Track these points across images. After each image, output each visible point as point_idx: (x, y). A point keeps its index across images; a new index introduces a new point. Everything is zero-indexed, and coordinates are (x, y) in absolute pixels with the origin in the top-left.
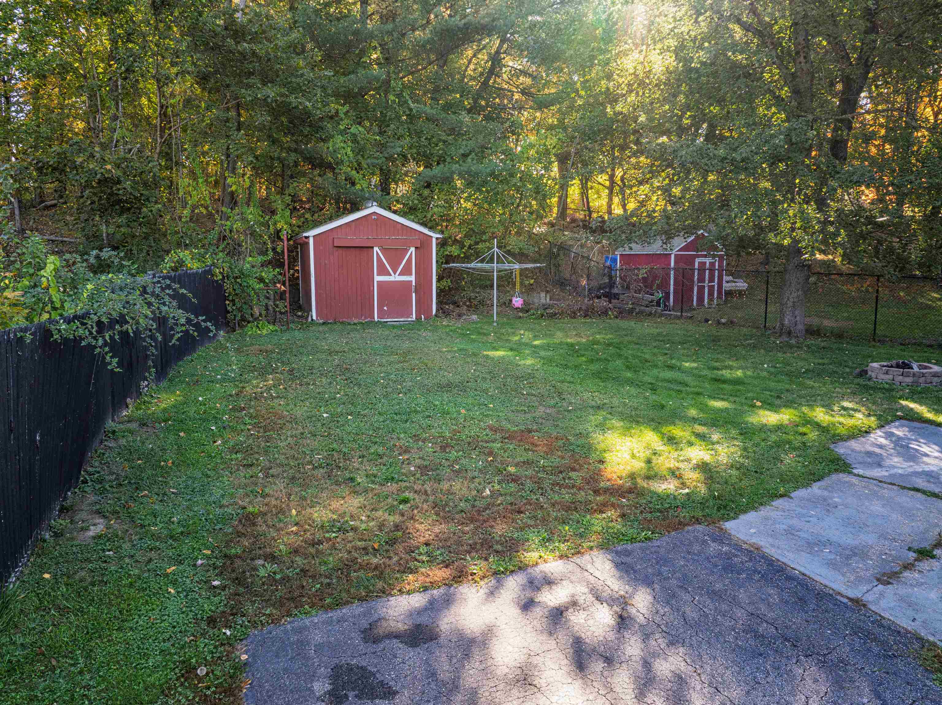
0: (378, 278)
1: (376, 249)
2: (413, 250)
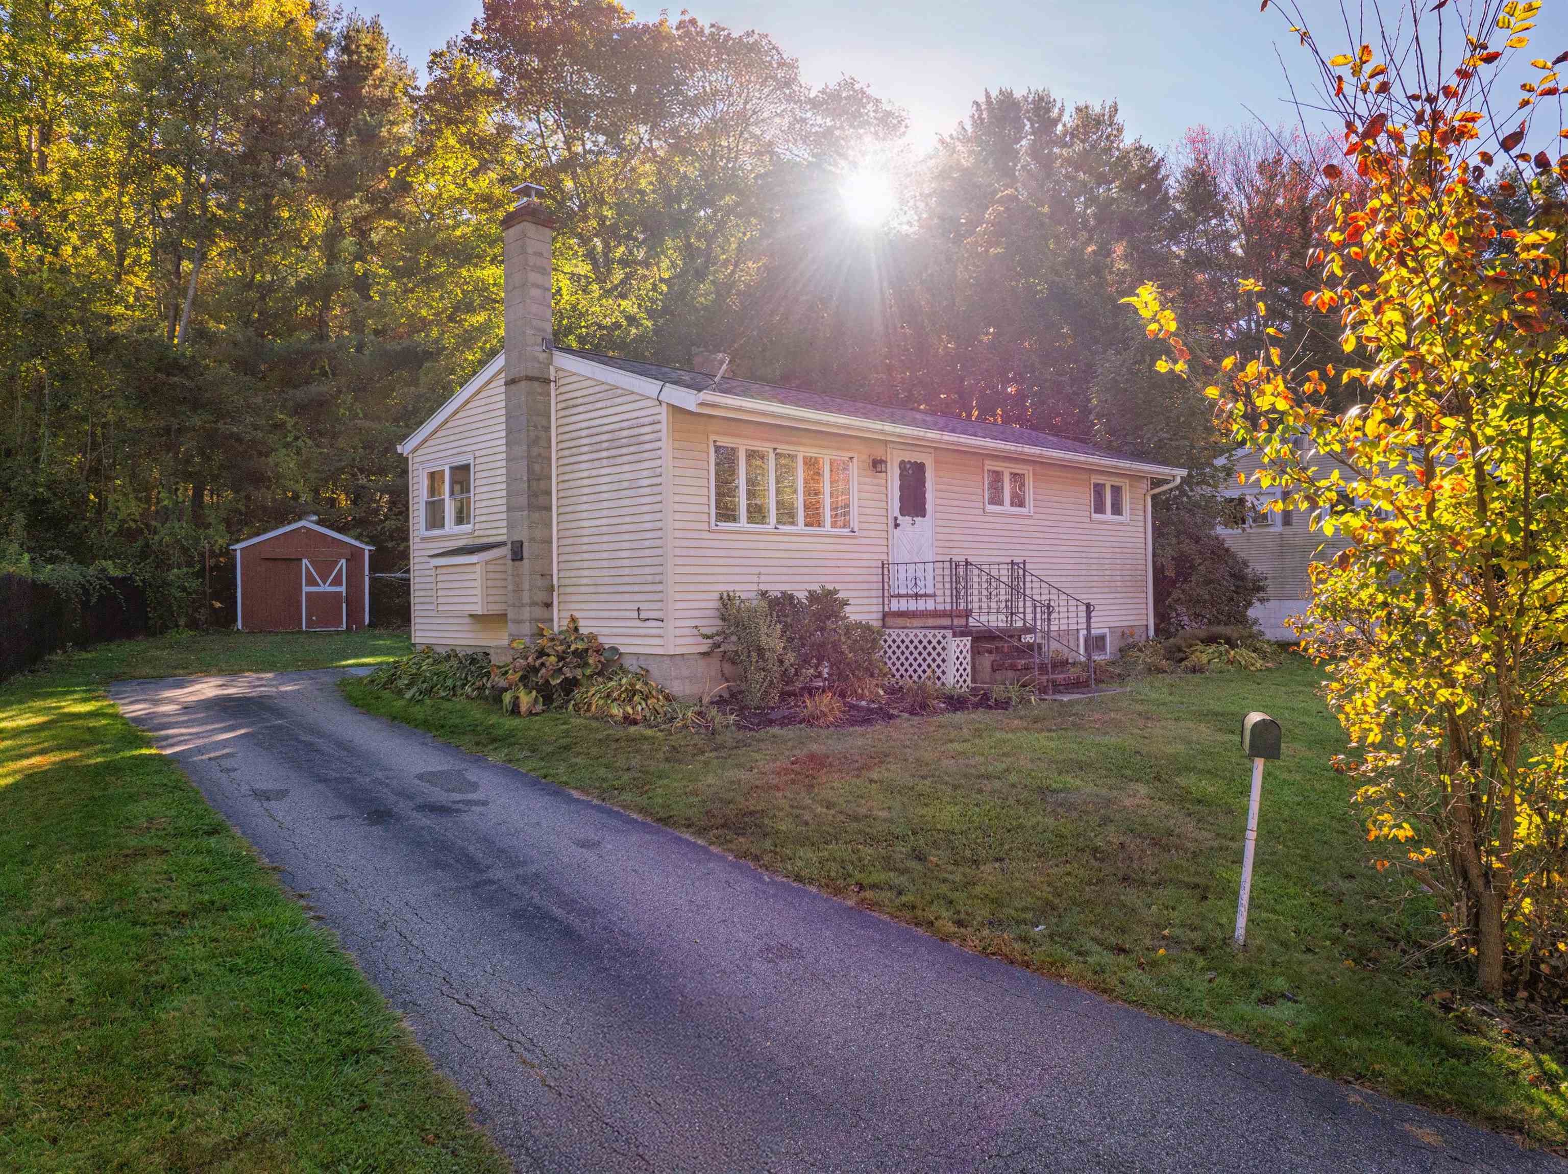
0: (306, 589)
1: (305, 561)
2: (343, 561)
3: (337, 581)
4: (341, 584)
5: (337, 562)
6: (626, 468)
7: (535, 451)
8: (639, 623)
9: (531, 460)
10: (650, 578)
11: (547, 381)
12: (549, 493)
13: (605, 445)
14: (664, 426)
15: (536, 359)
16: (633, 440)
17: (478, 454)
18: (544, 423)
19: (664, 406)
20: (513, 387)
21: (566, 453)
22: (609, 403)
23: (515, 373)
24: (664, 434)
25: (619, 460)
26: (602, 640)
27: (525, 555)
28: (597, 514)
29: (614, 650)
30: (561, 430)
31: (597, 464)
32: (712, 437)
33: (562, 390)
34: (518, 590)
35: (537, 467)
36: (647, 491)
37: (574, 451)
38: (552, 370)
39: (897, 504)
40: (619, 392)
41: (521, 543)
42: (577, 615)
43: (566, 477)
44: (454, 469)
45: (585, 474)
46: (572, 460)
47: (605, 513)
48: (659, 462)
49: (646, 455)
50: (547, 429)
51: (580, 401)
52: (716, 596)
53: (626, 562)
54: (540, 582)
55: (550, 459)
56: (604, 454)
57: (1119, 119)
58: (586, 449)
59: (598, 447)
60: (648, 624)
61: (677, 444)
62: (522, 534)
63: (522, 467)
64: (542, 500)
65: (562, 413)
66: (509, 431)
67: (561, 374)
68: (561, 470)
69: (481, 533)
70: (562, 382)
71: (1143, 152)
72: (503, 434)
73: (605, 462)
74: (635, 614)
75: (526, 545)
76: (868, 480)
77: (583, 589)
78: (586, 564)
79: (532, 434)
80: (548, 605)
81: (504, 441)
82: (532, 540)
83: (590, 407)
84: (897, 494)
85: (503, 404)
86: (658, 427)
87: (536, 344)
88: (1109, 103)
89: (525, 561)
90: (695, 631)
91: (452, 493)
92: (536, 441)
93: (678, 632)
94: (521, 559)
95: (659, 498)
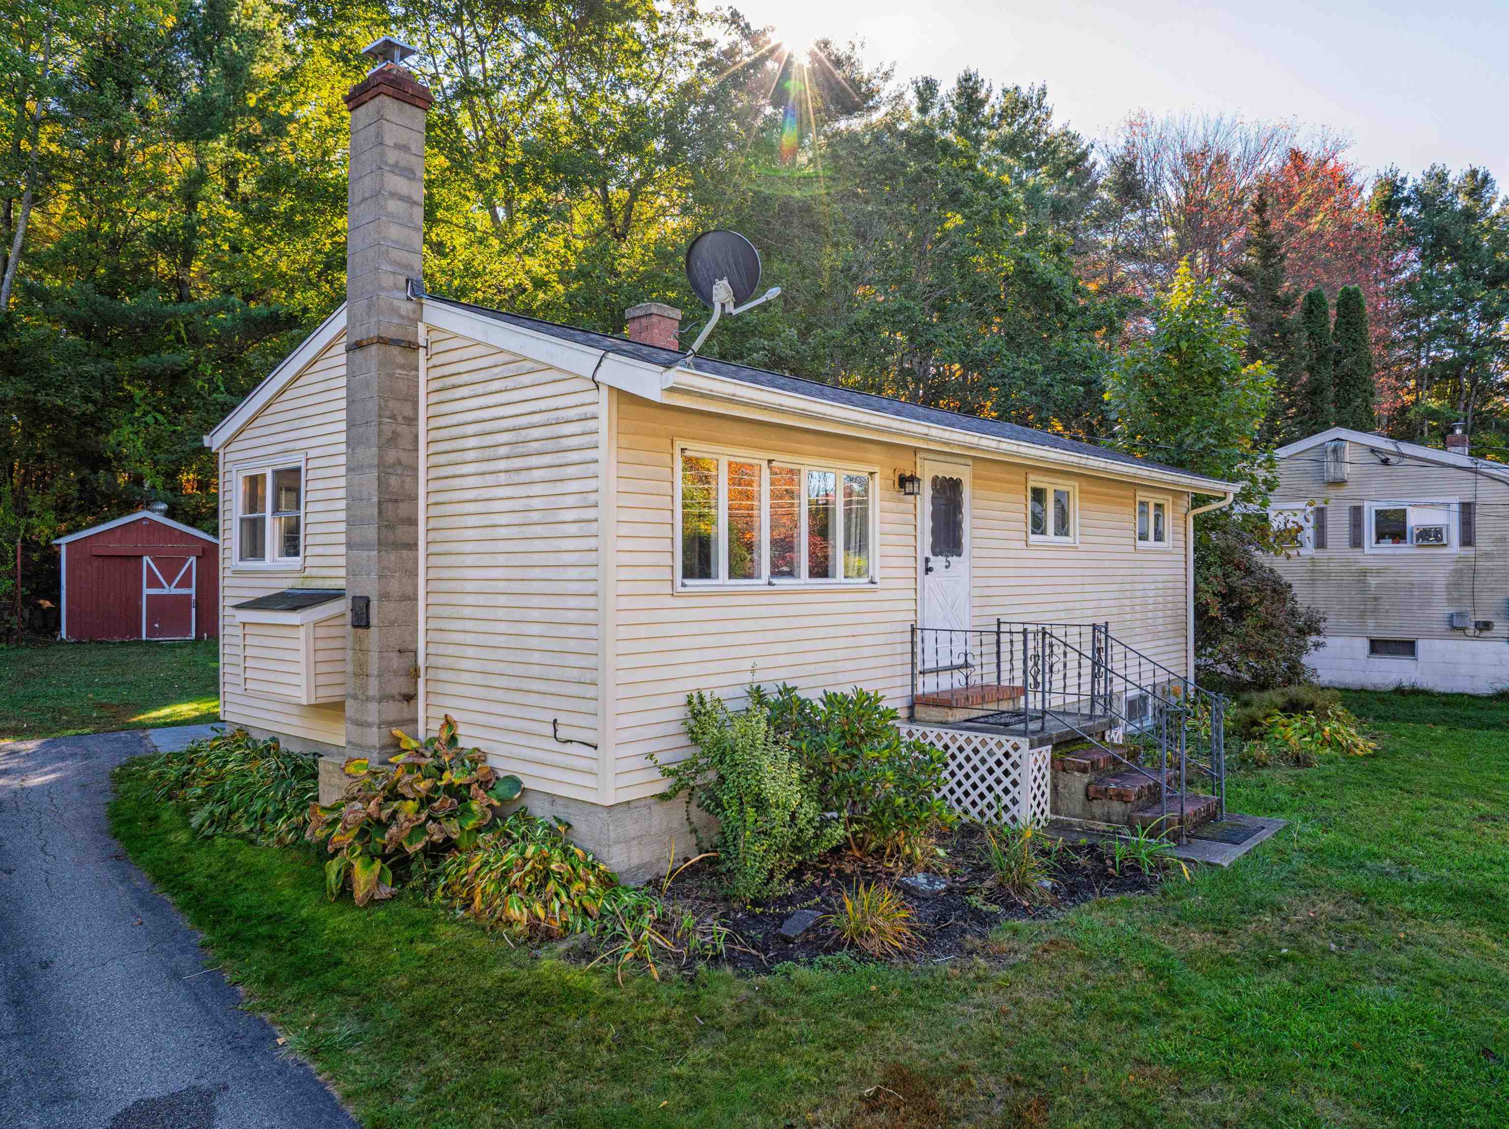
0: (146, 591)
1: (146, 559)
2: (193, 559)
3: (185, 583)
4: (190, 586)
5: (186, 560)
6: (537, 489)
7: (392, 455)
8: (557, 746)
9: (384, 469)
10: (575, 674)
11: (412, 347)
12: (413, 522)
13: (503, 451)
14: (602, 424)
15: (394, 311)
16: (549, 445)
17: (312, 453)
18: (408, 412)
19: (604, 391)
20: (359, 354)
21: (442, 459)
22: (510, 383)
23: (360, 333)
24: (603, 437)
25: (524, 477)
26: (492, 762)
27: (374, 621)
28: (487, 560)
29: (514, 782)
30: (434, 423)
31: (489, 479)
32: (679, 444)
33: (436, 360)
34: (361, 673)
35: (393, 481)
36: (573, 529)
37: (453, 457)
38: (421, 328)
39: (929, 539)
40: (528, 365)
41: (367, 600)
42: (455, 716)
43: (440, 498)
44: (277, 473)
45: (470, 495)
46: (449, 471)
47: (501, 559)
48: (592, 484)
49: (571, 471)
50: (412, 421)
51: (465, 378)
52: (683, 700)
53: (535, 643)
54: (396, 662)
55: (416, 469)
56: (502, 465)
57: (1047, 102)
58: (471, 455)
59: (489, 453)
60: (568, 748)
61: (625, 455)
62: (369, 587)
63: (370, 479)
64: (402, 532)
65: (434, 398)
66: (351, 424)
67: (434, 335)
68: (433, 486)
69: (315, 572)
70: (436, 348)
71: (1071, 138)
72: (343, 426)
73: (502, 478)
74: (550, 730)
75: (374, 604)
76: (893, 505)
77: (467, 677)
78: (469, 638)
79: (387, 429)
80: (410, 698)
81: (343, 437)
82: (384, 596)
83: (480, 389)
84: (929, 524)
85: (343, 382)
86: (591, 425)
87: (396, 287)
88: (1038, 86)
89: (373, 632)
90: (650, 763)
91: (276, 509)
92: (393, 439)
93: (624, 765)
94: (367, 626)
95: (592, 543)
